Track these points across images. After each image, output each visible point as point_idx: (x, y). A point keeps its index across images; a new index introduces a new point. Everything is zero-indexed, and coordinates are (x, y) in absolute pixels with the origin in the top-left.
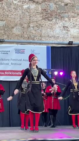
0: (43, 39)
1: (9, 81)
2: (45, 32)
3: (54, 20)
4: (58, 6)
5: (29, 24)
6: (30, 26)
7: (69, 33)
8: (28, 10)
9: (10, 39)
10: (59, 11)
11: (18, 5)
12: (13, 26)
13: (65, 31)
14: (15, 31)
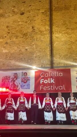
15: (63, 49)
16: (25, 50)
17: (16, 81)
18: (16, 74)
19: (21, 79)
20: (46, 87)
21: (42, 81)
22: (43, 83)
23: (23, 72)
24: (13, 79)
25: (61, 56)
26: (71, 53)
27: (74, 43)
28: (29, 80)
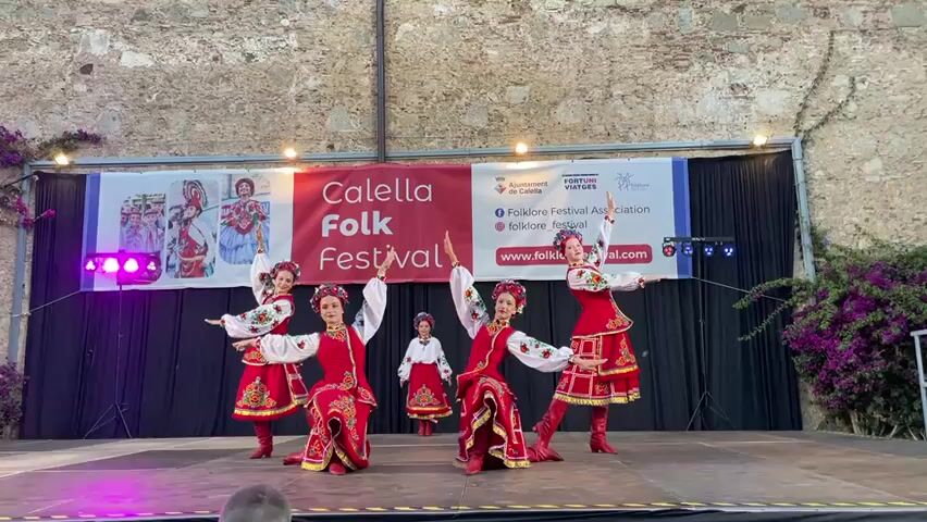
0: (658, 135)
1: (549, 282)
2: (665, 111)
3: (697, 67)
4: (707, 16)
5: (609, 86)
6: (611, 96)
7: (753, 107)
8: (604, 42)
9: (548, 142)
10: (713, 33)
11: (568, 25)
12: (554, 97)
13: (736, 103)
14: (563, 114)
15: (438, 63)
16: (244, 59)
17: (195, 221)
18: (195, 184)
19: (220, 212)
20: (348, 257)
21: (331, 222)
22: (335, 234)
23: (230, 176)
24: (178, 210)
25: (426, 99)
26: (475, 84)
27: (493, 32)
28: (263, 218)
